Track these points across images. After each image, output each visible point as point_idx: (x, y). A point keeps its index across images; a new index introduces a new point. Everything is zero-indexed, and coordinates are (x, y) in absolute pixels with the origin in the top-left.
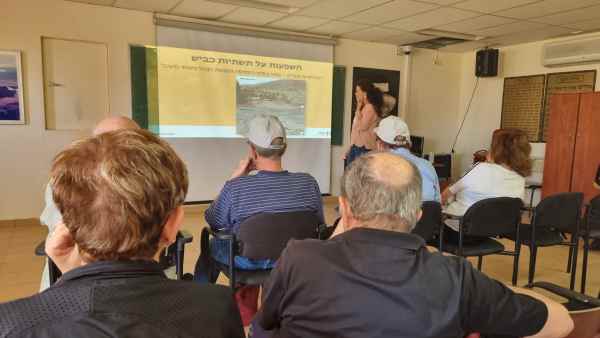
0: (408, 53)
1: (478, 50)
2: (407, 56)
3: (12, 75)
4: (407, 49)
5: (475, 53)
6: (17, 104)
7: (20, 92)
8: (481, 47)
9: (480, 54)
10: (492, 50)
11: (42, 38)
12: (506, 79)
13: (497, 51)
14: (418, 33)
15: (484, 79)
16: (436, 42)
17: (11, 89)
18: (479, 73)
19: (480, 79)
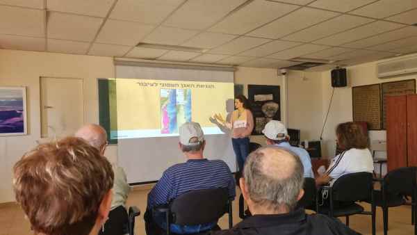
0: (284, 74)
1: (332, 69)
2: (284, 76)
3: (20, 103)
4: (283, 71)
5: (330, 72)
6: (22, 121)
7: (25, 113)
8: (334, 67)
9: (333, 73)
10: (341, 69)
11: (40, 77)
12: (353, 88)
13: (345, 69)
14: (290, 60)
15: (338, 88)
16: (303, 66)
17: (19, 112)
18: (335, 84)
19: (335, 88)
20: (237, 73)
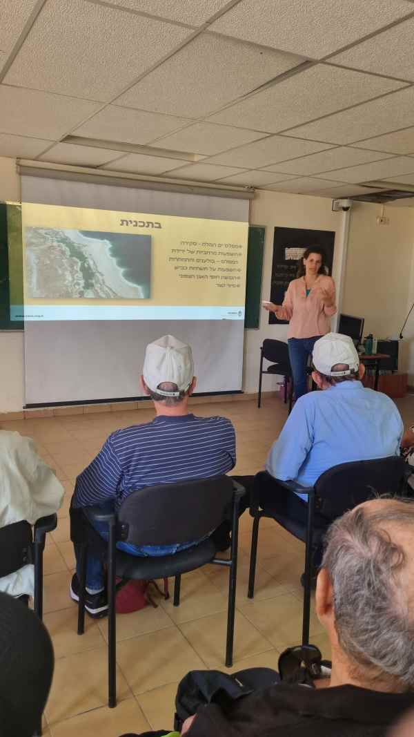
0: (346, 209)
2: (345, 212)
4: (345, 203)
16: (384, 196)
20: (256, 203)
